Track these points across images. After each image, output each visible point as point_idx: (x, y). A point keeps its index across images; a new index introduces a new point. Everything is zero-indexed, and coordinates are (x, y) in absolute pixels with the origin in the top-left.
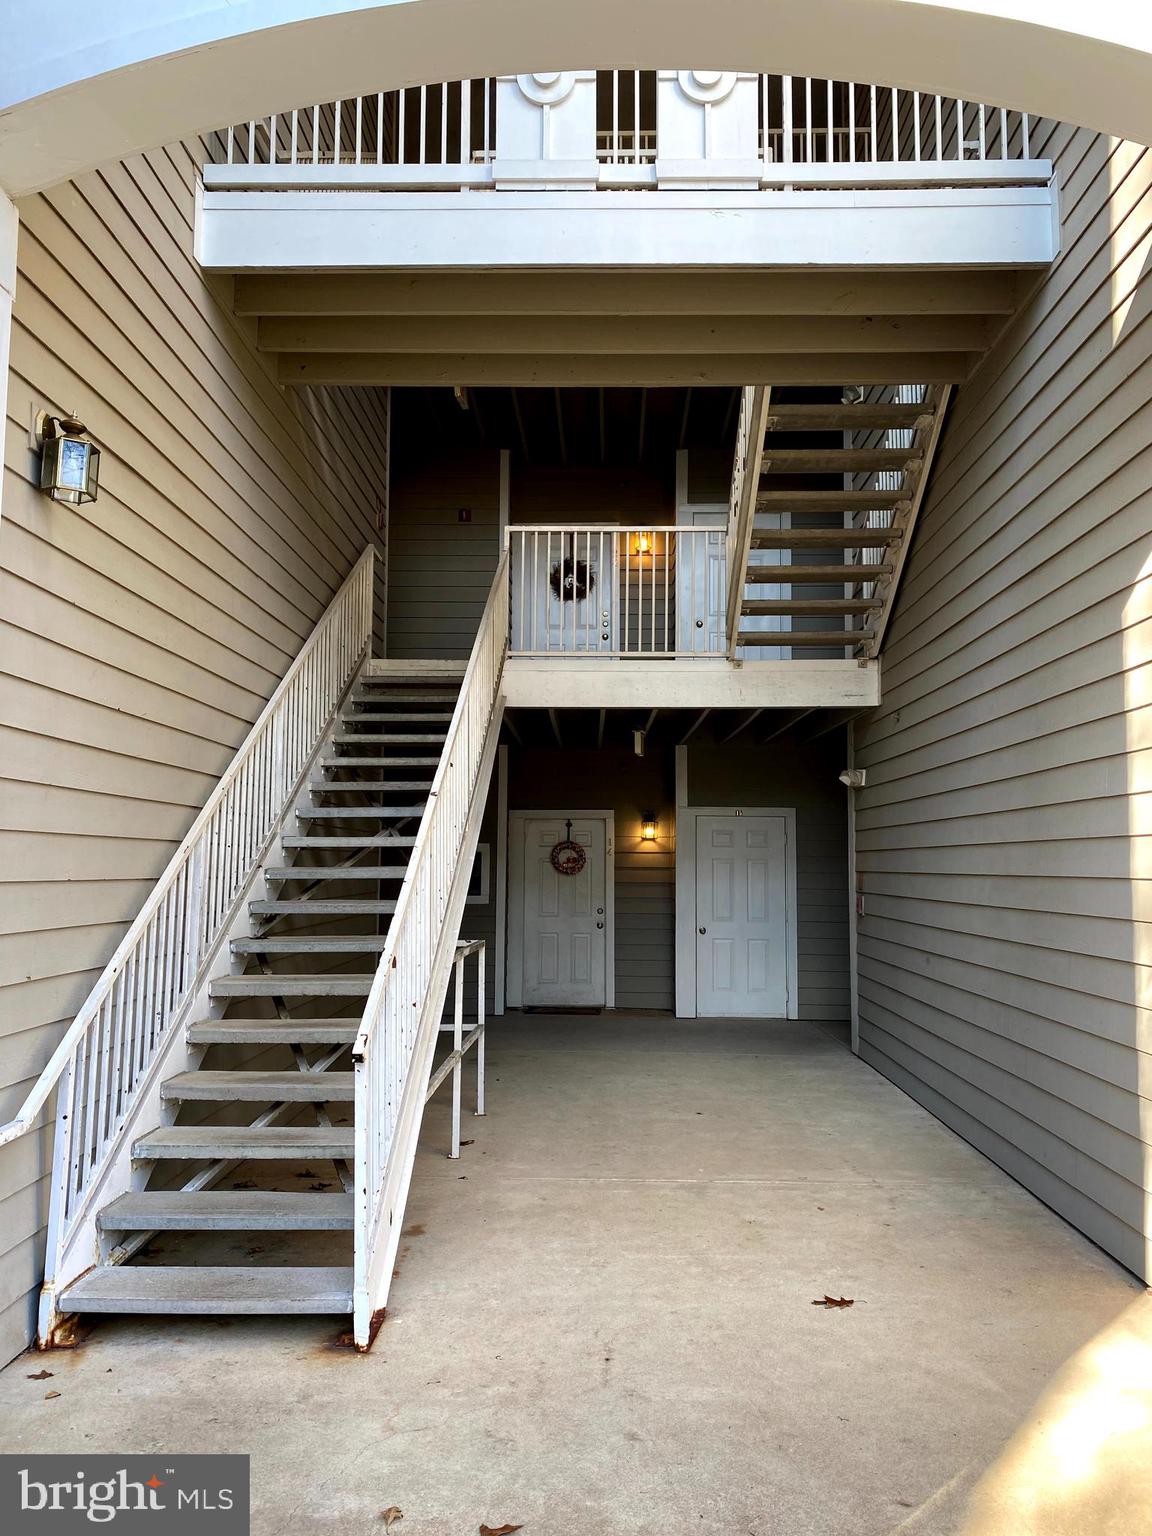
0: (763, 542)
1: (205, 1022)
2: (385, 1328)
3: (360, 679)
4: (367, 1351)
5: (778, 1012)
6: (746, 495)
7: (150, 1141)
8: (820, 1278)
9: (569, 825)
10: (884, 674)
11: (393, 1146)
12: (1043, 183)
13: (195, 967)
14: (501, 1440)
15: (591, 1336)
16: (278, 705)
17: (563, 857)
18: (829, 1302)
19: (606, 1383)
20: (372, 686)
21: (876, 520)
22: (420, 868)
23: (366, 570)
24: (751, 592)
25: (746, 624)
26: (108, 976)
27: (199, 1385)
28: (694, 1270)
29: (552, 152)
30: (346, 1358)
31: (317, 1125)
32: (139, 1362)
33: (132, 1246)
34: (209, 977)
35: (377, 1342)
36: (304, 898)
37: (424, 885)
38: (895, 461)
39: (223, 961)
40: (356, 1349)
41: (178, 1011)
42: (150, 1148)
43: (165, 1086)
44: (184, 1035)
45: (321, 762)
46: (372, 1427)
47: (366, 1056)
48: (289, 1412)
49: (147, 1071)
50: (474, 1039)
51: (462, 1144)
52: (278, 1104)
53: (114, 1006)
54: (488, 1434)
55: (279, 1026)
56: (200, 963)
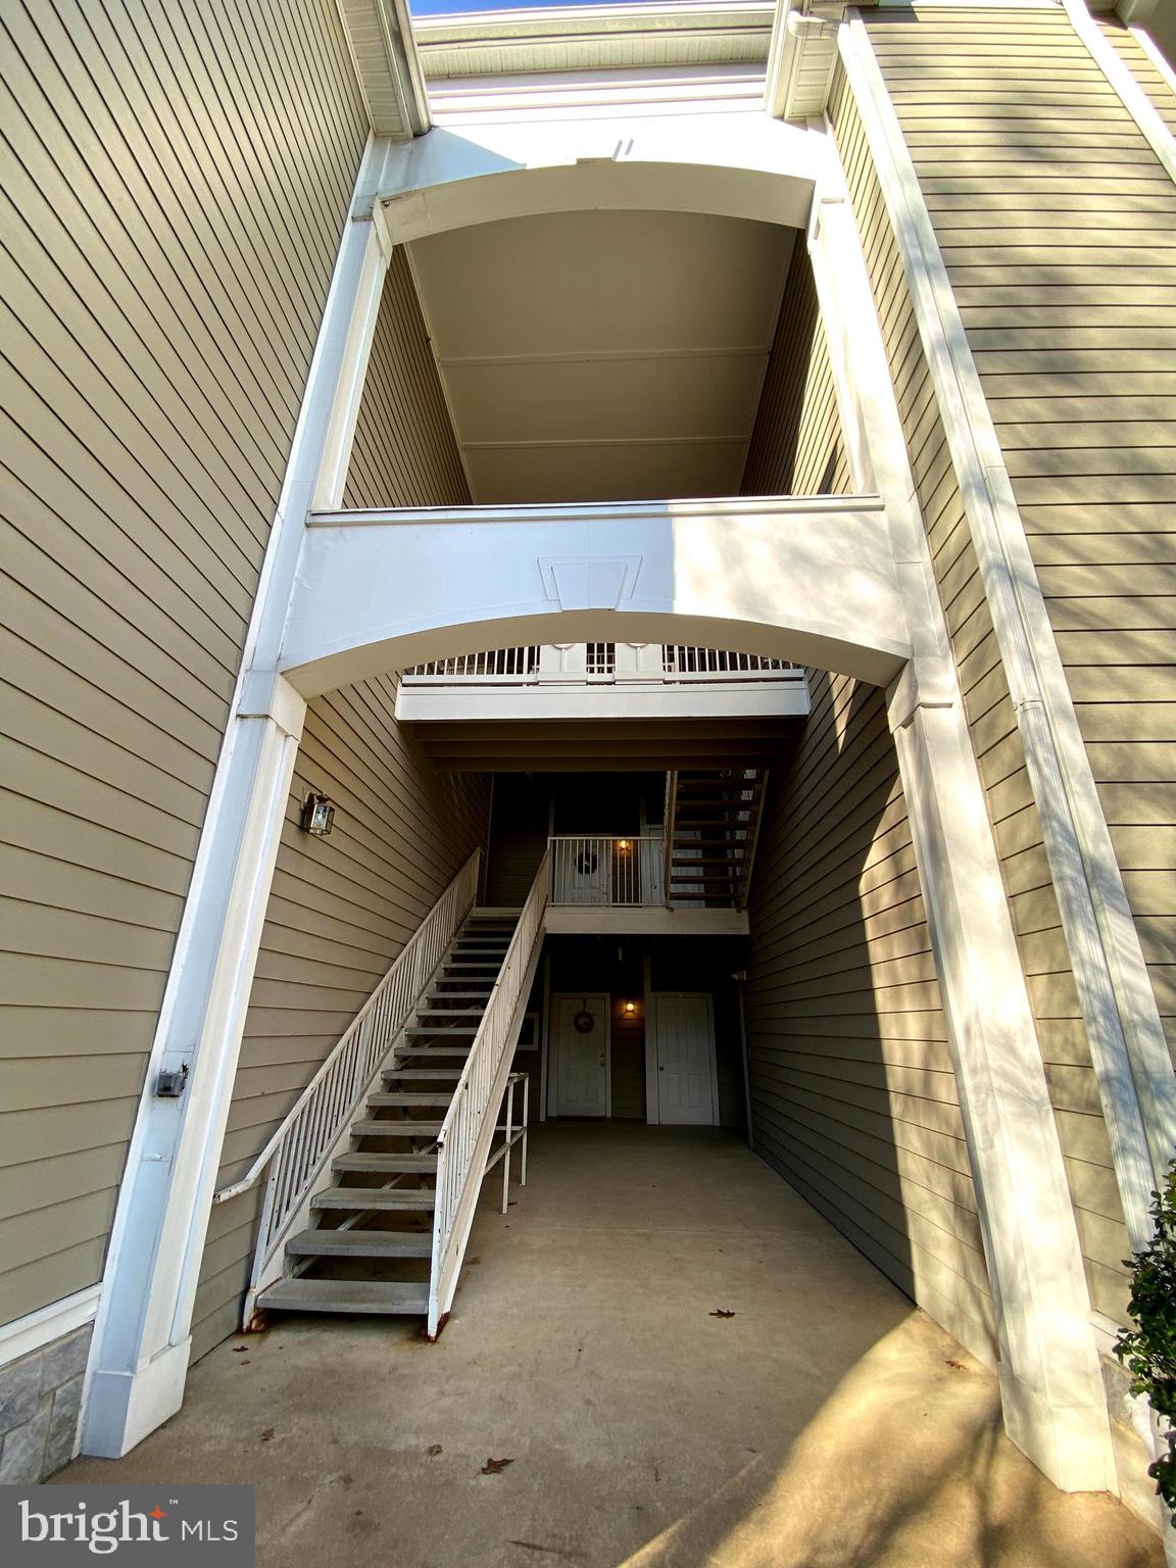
0: (681, 845)
1: (361, 1122)
2: (448, 1325)
3: (468, 919)
4: (435, 1341)
5: (707, 1121)
6: (669, 822)
7: (321, 1197)
8: (716, 1298)
9: (585, 1002)
10: (751, 916)
11: (461, 1202)
12: (800, 679)
13: (359, 1087)
14: (508, 1403)
15: (572, 1334)
16: (421, 935)
17: (581, 1021)
18: (720, 1314)
19: (577, 1366)
20: (474, 923)
21: (740, 835)
22: (486, 1029)
23: (475, 860)
24: (675, 871)
25: (674, 888)
26: (308, 1092)
27: (331, 1360)
28: (640, 1291)
29: (566, 669)
30: (420, 1346)
31: (419, 1188)
32: (299, 1344)
33: (304, 1266)
34: (367, 1094)
35: (442, 1336)
36: (427, 1046)
37: (489, 1039)
38: (746, 806)
39: (377, 1084)
40: (427, 1339)
41: (347, 1114)
42: (322, 1201)
43: (335, 1162)
44: (349, 1130)
45: (443, 966)
46: (431, 1392)
47: (445, 1144)
48: (383, 1380)
49: (325, 1151)
50: (520, 1135)
51: (509, 1204)
52: (399, 1174)
53: (310, 1111)
54: (501, 1398)
55: (403, 1125)
56: (362, 1086)
